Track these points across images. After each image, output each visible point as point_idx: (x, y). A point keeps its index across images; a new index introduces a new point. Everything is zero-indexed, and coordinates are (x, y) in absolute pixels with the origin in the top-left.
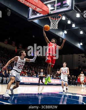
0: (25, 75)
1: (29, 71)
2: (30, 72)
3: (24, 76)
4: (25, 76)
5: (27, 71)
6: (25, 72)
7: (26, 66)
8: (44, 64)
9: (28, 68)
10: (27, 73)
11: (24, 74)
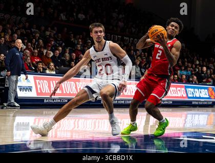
0: (44, 69)
1: (63, 54)
2: (67, 54)
3: (43, 73)
4: (48, 72)
5: (51, 54)
6: (47, 56)
7: (48, 33)
8: (121, 24)
9: (56, 40)
10: (54, 59)
11: (40, 66)
